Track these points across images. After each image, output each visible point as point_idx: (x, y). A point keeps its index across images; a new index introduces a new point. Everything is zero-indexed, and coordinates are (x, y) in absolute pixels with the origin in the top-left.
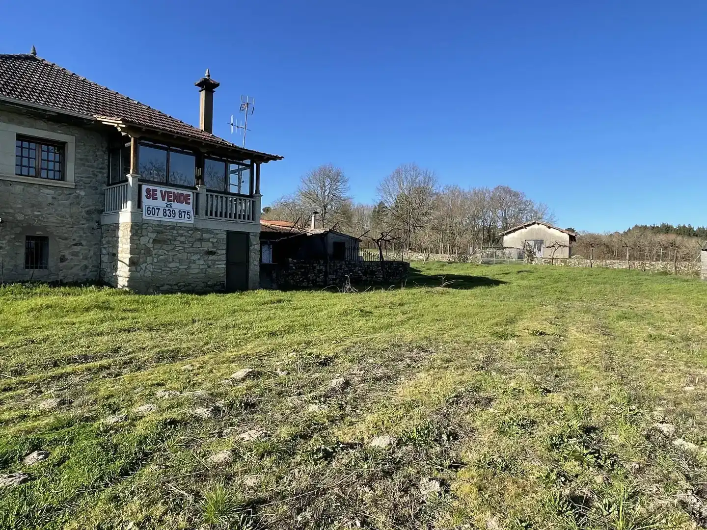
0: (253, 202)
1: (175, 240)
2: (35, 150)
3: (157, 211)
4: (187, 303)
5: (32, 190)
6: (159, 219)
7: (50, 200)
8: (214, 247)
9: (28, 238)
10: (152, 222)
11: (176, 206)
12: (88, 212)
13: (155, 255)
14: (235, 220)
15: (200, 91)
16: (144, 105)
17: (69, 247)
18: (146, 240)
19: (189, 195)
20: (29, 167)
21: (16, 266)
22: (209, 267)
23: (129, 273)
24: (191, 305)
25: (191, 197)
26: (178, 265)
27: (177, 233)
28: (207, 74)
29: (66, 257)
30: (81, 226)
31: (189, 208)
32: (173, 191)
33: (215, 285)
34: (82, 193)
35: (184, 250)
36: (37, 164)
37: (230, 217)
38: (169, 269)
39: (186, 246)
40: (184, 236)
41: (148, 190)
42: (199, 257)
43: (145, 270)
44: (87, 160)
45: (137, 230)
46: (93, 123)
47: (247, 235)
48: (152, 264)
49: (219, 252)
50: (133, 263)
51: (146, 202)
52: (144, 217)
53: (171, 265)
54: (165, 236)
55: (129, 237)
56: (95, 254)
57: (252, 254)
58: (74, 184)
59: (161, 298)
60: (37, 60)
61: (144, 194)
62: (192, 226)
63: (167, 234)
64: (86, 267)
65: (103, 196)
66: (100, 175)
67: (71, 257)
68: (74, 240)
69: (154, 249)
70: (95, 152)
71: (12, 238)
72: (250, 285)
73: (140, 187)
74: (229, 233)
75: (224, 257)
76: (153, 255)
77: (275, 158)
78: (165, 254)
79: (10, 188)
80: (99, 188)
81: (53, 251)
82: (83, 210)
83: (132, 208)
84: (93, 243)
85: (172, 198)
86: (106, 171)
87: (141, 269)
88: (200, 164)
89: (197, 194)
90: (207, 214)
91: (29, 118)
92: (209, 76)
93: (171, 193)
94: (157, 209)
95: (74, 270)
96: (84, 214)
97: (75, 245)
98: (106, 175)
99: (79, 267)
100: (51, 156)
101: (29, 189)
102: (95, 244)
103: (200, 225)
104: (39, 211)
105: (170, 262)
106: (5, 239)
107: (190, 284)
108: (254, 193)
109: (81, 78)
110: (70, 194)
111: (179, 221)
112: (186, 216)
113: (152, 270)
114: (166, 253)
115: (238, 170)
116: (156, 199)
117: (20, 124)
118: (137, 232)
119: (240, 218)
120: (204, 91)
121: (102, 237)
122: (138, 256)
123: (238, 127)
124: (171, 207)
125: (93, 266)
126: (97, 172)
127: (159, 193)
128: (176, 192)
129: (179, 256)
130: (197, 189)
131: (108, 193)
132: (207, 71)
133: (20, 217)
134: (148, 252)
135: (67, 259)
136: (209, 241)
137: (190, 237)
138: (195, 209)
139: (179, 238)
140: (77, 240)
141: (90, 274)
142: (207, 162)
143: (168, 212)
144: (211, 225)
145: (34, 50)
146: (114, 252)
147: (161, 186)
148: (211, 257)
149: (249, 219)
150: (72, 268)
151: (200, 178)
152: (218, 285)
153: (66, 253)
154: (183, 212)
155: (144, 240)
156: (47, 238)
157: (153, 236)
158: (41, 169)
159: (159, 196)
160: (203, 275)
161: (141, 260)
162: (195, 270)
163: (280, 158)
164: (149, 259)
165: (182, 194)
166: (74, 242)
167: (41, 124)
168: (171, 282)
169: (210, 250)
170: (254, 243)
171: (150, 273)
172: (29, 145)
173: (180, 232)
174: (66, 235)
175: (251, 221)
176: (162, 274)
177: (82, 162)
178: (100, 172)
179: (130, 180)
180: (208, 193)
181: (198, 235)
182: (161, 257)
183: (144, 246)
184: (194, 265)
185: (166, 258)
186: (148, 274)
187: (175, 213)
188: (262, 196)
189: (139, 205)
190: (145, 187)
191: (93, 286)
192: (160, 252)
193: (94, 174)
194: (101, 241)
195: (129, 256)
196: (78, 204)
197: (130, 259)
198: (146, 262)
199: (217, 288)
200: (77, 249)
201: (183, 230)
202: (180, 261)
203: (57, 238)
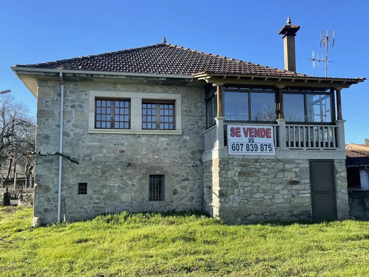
0: (335, 128)
1: (259, 172)
2: (156, 109)
3: (240, 146)
4: (264, 236)
5: (153, 140)
6: (243, 154)
7: (165, 146)
8: (296, 176)
9: (151, 176)
10: (237, 157)
11: (258, 140)
12: (193, 153)
13: (241, 186)
14: (317, 148)
15: (283, 38)
16: (237, 60)
17: (180, 183)
18: (232, 174)
19: (270, 130)
20: (152, 122)
21: (143, 199)
22: (293, 196)
23: (220, 204)
24: (267, 239)
25: (272, 131)
26: (262, 195)
27: (261, 165)
28: (288, 22)
29: (178, 191)
30: (187, 164)
31: (271, 141)
32: (254, 127)
33: (301, 215)
34: (188, 138)
35: (268, 181)
36: (157, 120)
37: (312, 146)
38: (255, 200)
39: (269, 177)
40: (267, 167)
41: (232, 129)
42: (283, 187)
43: (233, 201)
44: (191, 112)
45: (224, 165)
46: (192, 80)
47: (331, 162)
48: (239, 195)
49: (302, 181)
50: (222, 195)
51: (231, 140)
52: (230, 153)
53: (257, 196)
54: (249, 169)
55: (218, 172)
56: (199, 187)
57: (339, 181)
58: (181, 131)
59: (242, 229)
60: (166, 45)
61: (229, 132)
62: (274, 158)
63: (250, 167)
64: (192, 198)
65: (203, 139)
66: (200, 122)
67: (181, 190)
68: (183, 176)
69: (240, 182)
70: (195, 104)
71: (140, 178)
72: (339, 215)
73: (225, 127)
74: (312, 162)
75: (308, 187)
76: (240, 187)
77: (355, 81)
78: (250, 186)
79: (139, 139)
80: (200, 132)
81: (168, 185)
82: (189, 151)
83: (220, 146)
84: (197, 178)
85: (254, 134)
86: (204, 118)
87: (230, 200)
88: (278, 100)
89: (277, 127)
90: (287, 145)
91: (150, 86)
92: (290, 23)
93: (253, 129)
94: (241, 145)
95: (184, 201)
96: (189, 154)
97: (184, 180)
98: (205, 121)
99: (187, 199)
100: (166, 112)
101: (151, 139)
102: (199, 179)
103: (281, 156)
104: (158, 155)
105: (255, 193)
106: (136, 179)
107: (275, 214)
108: (336, 119)
109: (193, 51)
110: (179, 140)
111: (261, 154)
112: (268, 149)
113: (239, 201)
114: (251, 184)
115: (320, 100)
116: (240, 136)
117: (144, 91)
118: (224, 167)
119: (322, 146)
120: (286, 37)
121: (203, 173)
122: (226, 188)
123: (319, 61)
124: (253, 142)
125: (197, 198)
126: (198, 120)
127: (242, 130)
128: (257, 127)
129: (263, 187)
130: (277, 123)
131: (206, 135)
132: (288, 19)
133: (145, 161)
134: (235, 184)
135: (178, 192)
136: (291, 171)
137: (273, 168)
138: (276, 142)
139: (262, 170)
140: (185, 177)
141: (195, 204)
142: (286, 97)
143: (250, 147)
144: (292, 155)
145: (165, 39)
146: (210, 185)
147: (244, 124)
148: (295, 187)
149: (332, 146)
150: (182, 199)
151: (279, 112)
152: (304, 215)
153: (177, 187)
154: (265, 145)
155: (230, 174)
156: (163, 176)
157: (239, 169)
158: (160, 123)
159: (242, 133)
160: (288, 205)
161: (229, 192)
162: (279, 200)
163: (362, 80)
164: (236, 191)
165: (263, 129)
166: (183, 178)
167: (158, 89)
168: (257, 212)
169: (294, 179)
170: (340, 170)
171: (237, 204)
172: (152, 106)
173: (263, 164)
174: (177, 173)
175: (335, 148)
176: (248, 205)
177: (187, 113)
178: (200, 120)
179: (217, 122)
180: (287, 125)
181: (280, 166)
182: (246, 188)
183: (231, 180)
184: (278, 195)
185: (251, 190)
186: (236, 205)
187: (257, 148)
188: (345, 121)
189: (226, 144)
190: (229, 127)
191: (193, 216)
192: (246, 184)
193: (196, 122)
194: (203, 176)
195: (219, 189)
196: (185, 147)
197: (219, 191)
198: (233, 194)
199: (303, 218)
200: (185, 183)
201: (266, 162)
202: (265, 192)
203: (170, 175)
